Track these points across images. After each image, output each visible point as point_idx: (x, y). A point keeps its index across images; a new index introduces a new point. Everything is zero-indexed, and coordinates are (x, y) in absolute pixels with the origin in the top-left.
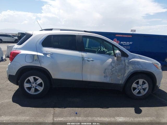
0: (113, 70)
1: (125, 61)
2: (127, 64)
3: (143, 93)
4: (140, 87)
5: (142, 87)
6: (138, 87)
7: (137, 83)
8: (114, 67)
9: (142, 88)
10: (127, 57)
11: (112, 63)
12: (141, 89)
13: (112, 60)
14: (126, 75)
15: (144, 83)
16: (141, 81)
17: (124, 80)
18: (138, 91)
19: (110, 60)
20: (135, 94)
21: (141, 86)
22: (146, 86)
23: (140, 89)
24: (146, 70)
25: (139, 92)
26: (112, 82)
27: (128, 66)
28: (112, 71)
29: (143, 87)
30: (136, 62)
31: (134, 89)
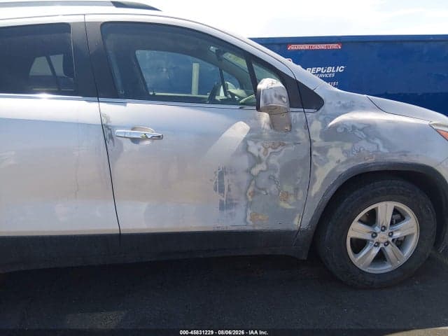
0: (255, 171)
1: (307, 128)
2: (318, 141)
3: (398, 258)
4: (382, 237)
5: (391, 235)
6: (374, 235)
7: (371, 219)
8: (258, 160)
9: (390, 240)
10: (318, 110)
11: (251, 143)
12: (388, 242)
13: (247, 127)
14: (317, 188)
15: (398, 217)
16: (385, 210)
17: (312, 212)
18: (375, 251)
19: (240, 130)
20: (361, 267)
21: (388, 231)
22: (410, 226)
23: (382, 245)
24: (405, 160)
25: (381, 257)
26: (257, 228)
27: (323, 151)
28: (253, 178)
29: (397, 235)
30: (361, 127)
31: (359, 245)
